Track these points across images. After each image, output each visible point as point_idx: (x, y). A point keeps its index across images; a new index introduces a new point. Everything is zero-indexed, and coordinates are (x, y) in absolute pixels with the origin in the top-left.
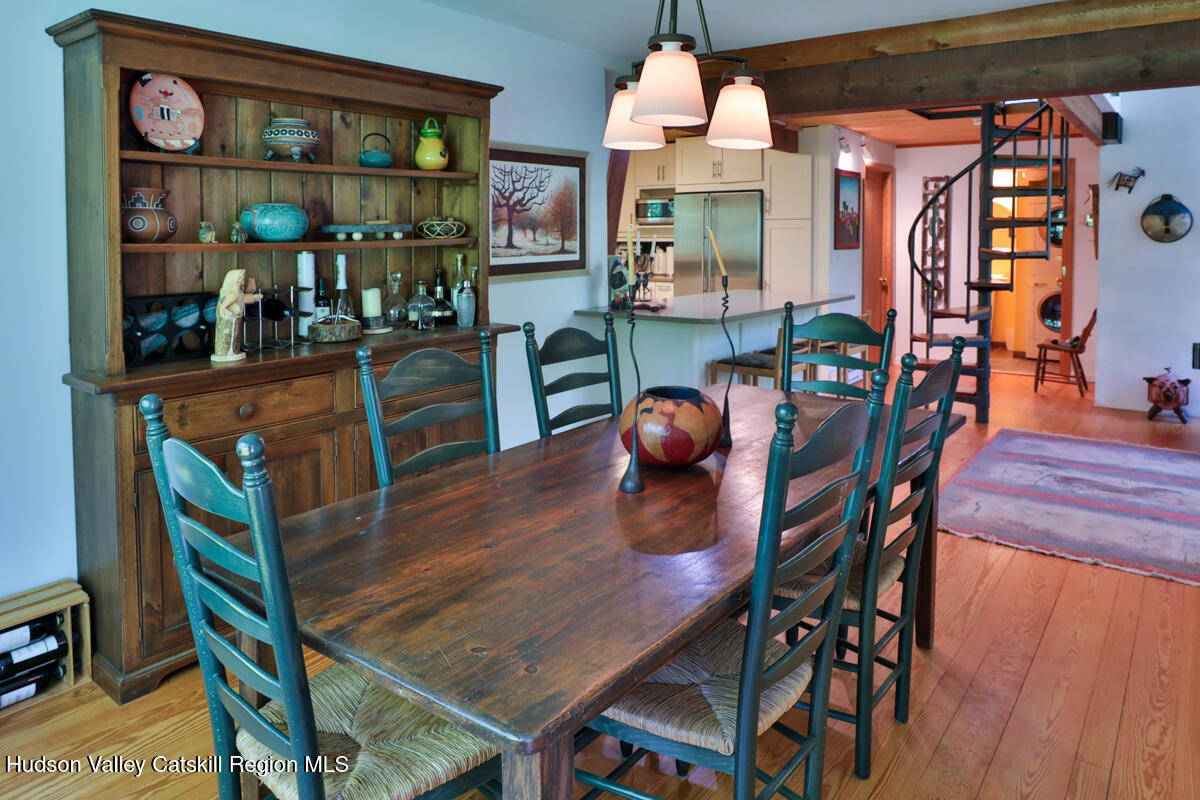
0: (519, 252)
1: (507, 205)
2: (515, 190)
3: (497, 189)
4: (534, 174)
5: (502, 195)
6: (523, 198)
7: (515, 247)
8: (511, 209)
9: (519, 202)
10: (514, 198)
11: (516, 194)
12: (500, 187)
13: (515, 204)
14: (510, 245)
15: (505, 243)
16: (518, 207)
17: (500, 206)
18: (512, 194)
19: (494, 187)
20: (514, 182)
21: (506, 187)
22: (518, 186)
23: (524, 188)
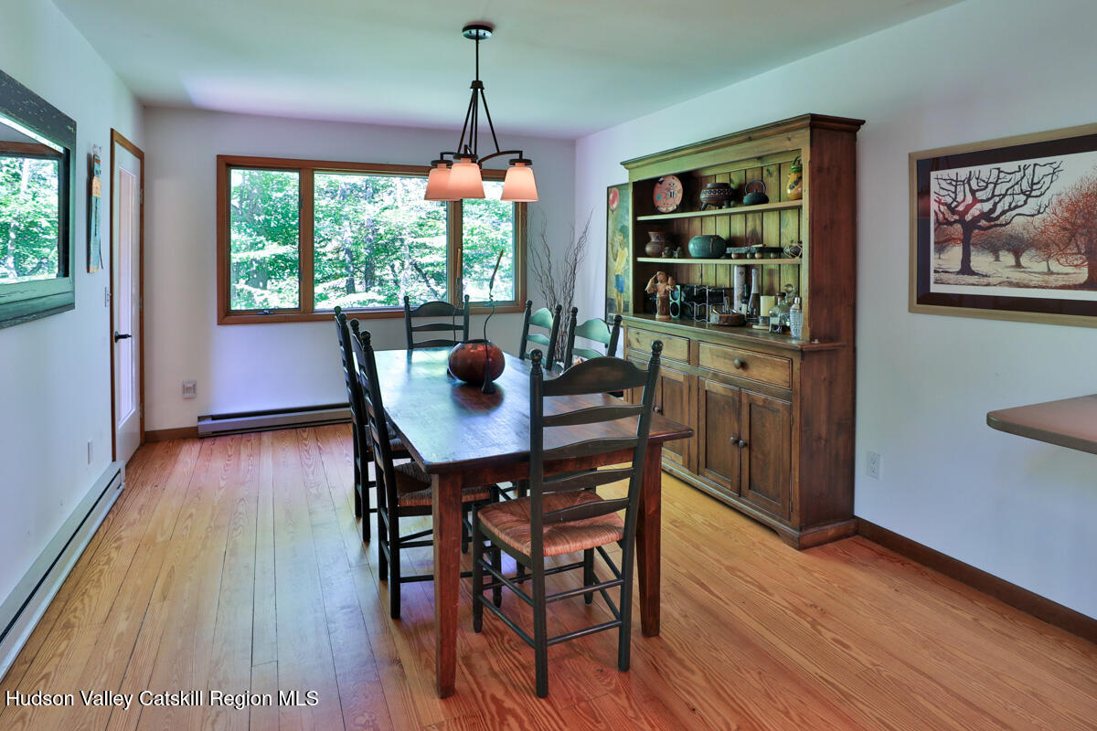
0: (986, 280)
1: (961, 221)
2: (976, 201)
3: (945, 204)
4: (1019, 176)
5: (953, 211)
6: (993, 210)
7: (973, 273)
8: (969, 227)
9: (986, 216)
10: (975, 211)
11: (978, 206)
12: (949, 200)
13: (976, 219)
14: (966, 269)
15: (958, 267)
16: (983, 223)
17: (950, 224)
18: (969, 207)
19: (939, 202)
20: (973, 192)
21: (960, 198)
22: (980, 195)
23: (993, 196)
